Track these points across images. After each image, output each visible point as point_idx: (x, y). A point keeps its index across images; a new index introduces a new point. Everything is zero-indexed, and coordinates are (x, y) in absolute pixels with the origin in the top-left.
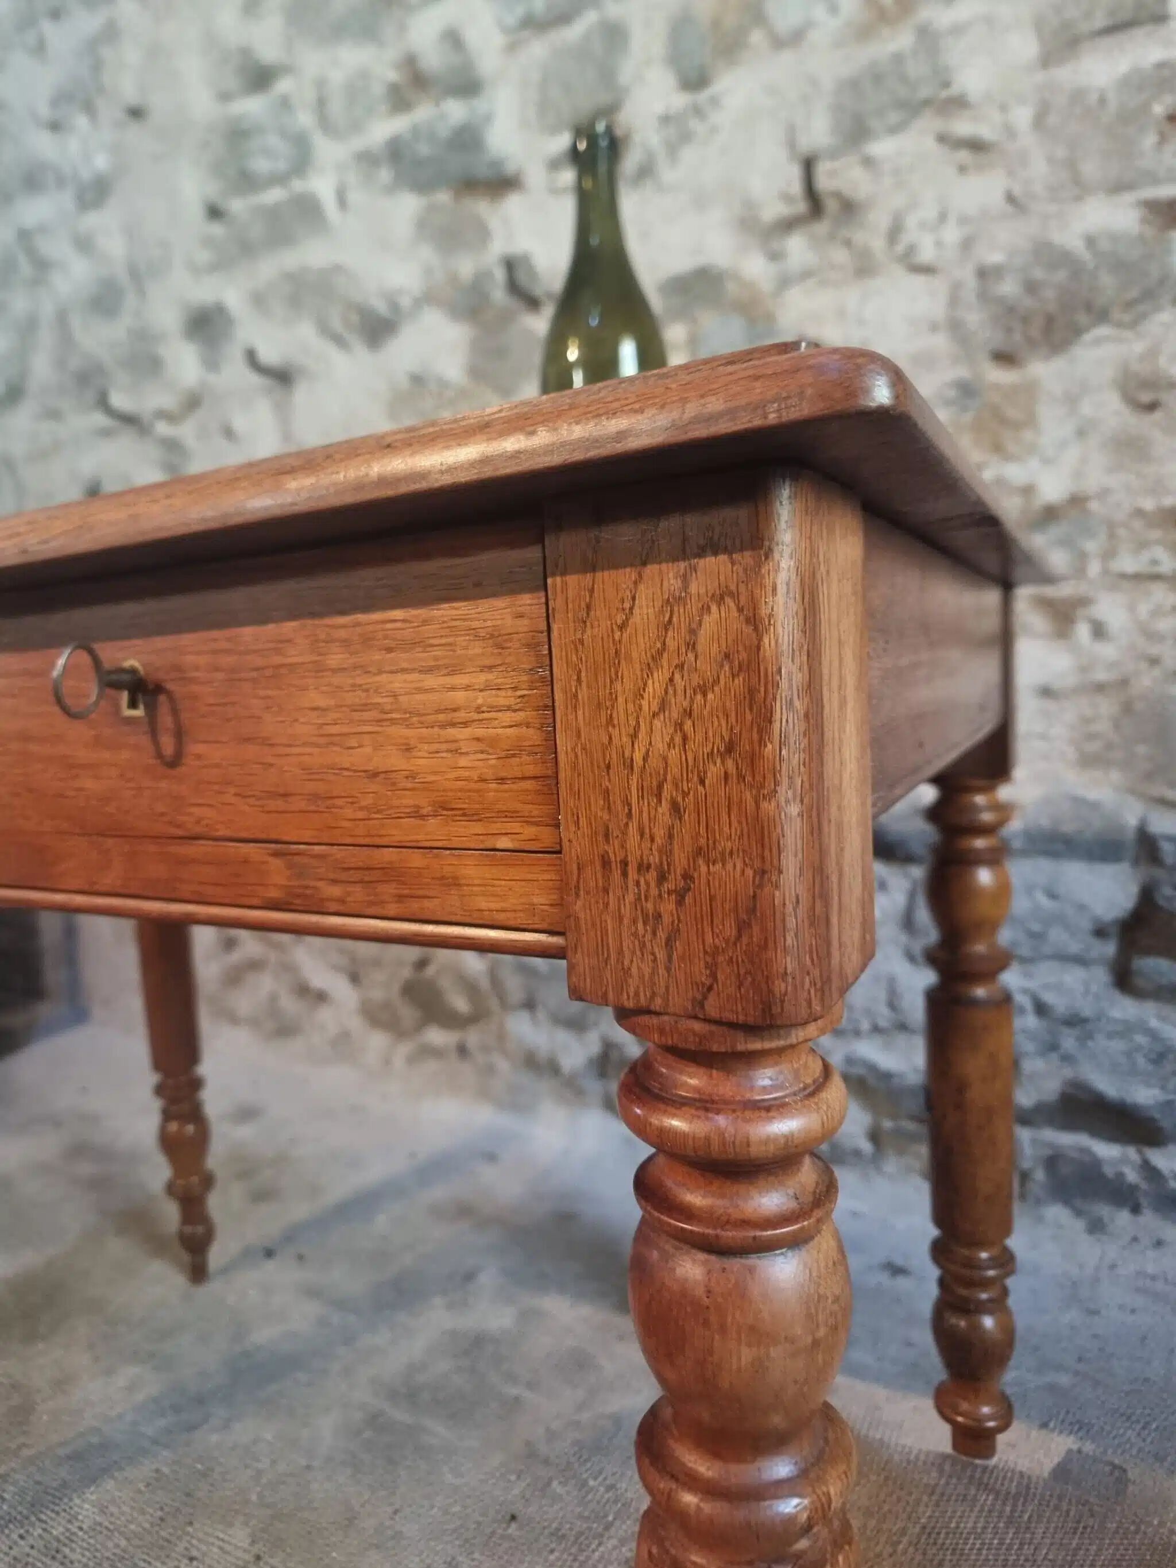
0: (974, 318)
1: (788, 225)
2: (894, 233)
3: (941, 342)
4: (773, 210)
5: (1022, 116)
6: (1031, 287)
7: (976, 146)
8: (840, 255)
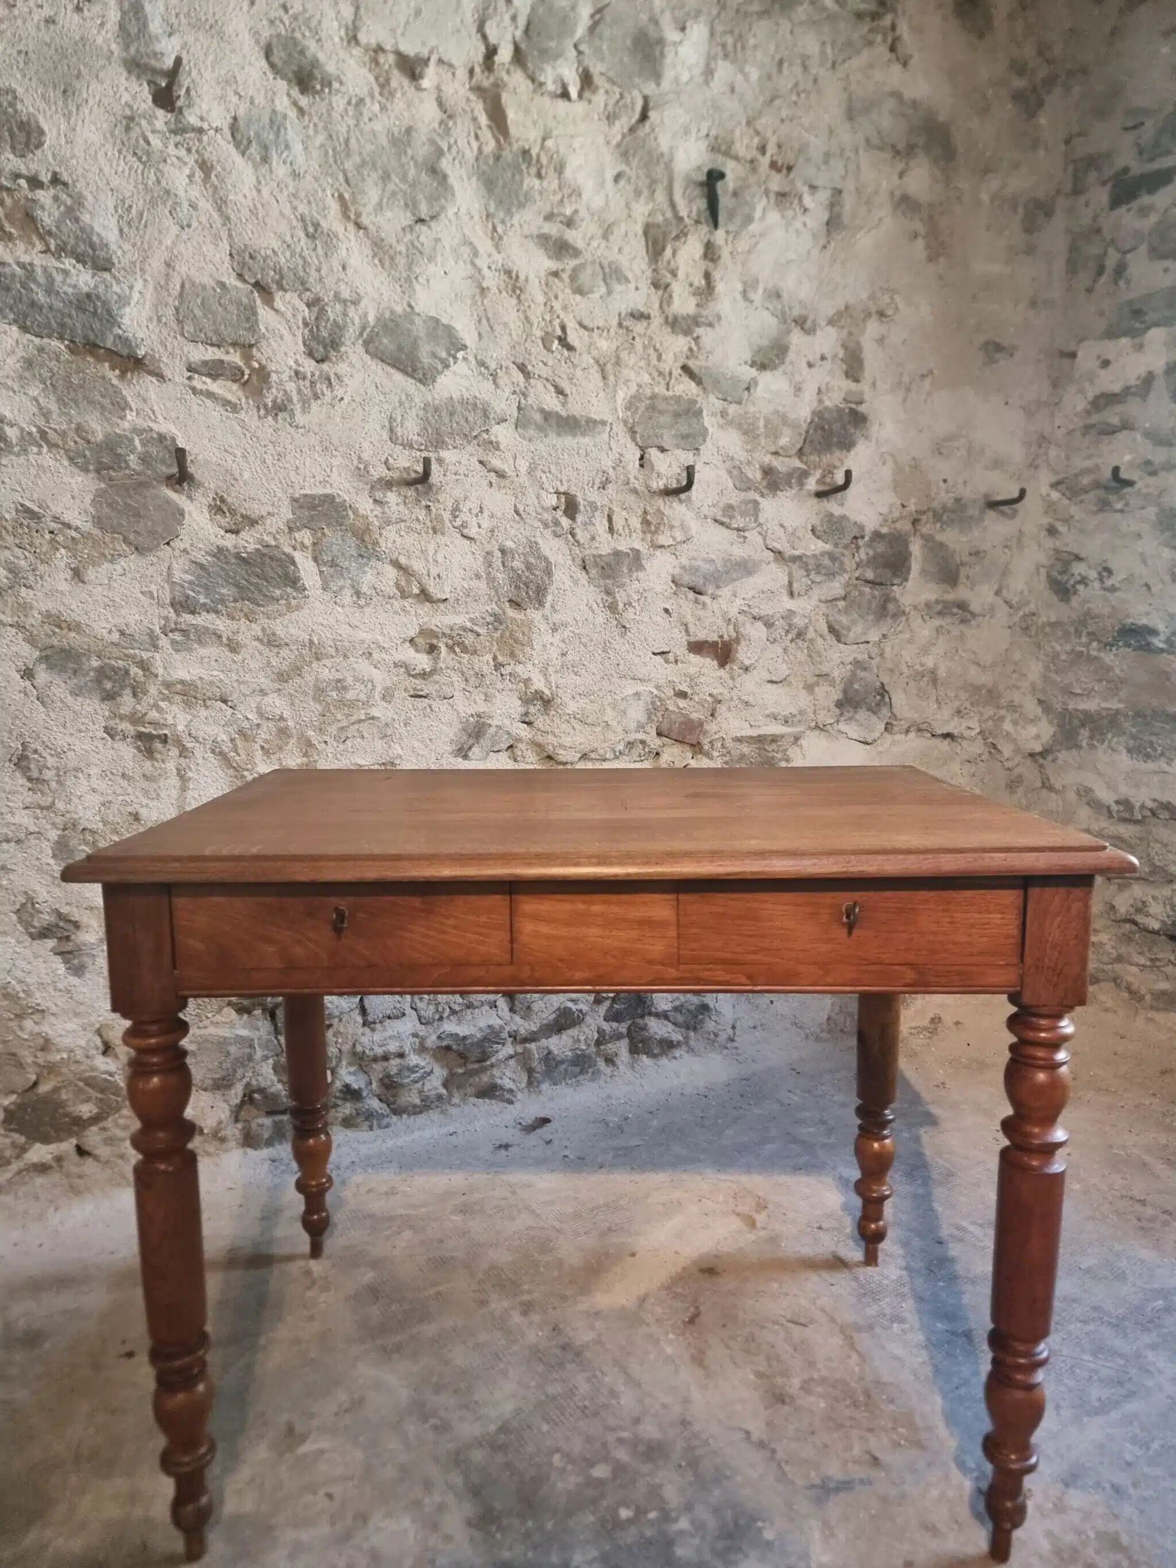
0: (501, 577)
1: (389, 484)
2: (455, 511)
3: (482, 585)
4: (378, 471)
5: (523, 466)
6: (529, 567)
7: (501, 475)
8: (422, 514)
